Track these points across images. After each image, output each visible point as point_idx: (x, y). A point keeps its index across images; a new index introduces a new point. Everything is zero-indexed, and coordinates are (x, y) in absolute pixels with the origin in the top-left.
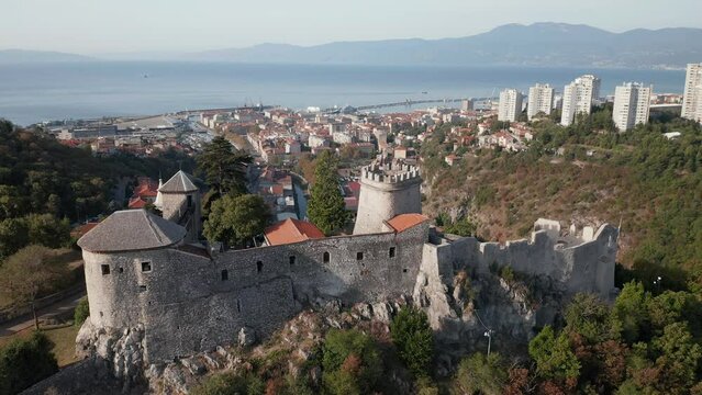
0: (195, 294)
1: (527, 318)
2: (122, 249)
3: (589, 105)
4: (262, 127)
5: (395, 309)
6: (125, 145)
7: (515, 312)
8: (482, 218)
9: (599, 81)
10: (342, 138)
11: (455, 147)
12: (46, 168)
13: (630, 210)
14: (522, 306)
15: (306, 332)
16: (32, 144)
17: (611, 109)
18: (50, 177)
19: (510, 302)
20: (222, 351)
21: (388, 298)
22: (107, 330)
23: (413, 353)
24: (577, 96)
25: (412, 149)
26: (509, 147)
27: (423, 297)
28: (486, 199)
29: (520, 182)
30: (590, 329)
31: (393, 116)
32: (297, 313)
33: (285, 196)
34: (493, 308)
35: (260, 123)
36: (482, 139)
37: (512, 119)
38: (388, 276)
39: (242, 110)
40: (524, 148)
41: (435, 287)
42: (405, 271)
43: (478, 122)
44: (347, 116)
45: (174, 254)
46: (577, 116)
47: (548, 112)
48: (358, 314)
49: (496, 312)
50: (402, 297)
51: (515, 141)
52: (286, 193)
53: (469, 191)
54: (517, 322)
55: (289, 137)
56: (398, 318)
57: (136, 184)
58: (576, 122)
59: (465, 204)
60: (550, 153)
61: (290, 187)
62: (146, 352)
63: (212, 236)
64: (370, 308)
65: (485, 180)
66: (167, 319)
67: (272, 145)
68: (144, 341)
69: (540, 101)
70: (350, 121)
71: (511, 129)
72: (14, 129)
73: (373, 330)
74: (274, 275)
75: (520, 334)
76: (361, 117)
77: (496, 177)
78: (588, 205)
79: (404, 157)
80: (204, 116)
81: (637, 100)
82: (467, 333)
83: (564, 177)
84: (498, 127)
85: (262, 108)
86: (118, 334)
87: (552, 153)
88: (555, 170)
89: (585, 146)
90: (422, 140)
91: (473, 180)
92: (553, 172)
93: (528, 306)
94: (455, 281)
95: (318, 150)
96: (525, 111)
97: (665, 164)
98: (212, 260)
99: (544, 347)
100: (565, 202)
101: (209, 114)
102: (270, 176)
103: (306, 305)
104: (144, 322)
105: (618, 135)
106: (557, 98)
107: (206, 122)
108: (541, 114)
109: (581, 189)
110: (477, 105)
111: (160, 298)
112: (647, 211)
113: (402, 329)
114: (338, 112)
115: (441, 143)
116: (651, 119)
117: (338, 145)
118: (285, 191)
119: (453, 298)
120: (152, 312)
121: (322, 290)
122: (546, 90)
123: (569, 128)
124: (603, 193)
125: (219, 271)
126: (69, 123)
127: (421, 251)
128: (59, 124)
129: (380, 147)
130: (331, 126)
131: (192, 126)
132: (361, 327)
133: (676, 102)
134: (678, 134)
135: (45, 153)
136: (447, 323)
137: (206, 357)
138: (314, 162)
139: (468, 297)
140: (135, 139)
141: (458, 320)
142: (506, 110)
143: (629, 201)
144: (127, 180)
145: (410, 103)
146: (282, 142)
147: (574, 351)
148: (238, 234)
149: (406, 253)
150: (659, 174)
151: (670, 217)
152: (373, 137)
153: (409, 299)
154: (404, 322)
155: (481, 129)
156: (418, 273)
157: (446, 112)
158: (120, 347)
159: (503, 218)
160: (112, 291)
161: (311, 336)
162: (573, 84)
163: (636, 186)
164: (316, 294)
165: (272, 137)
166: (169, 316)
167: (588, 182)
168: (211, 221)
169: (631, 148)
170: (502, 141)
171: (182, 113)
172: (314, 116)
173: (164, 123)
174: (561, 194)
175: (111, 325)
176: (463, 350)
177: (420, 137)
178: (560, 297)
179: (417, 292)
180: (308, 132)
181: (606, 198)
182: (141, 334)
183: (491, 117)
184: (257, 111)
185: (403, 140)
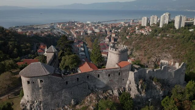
0: (58, 89)
1: (161, 93)
2: (34, 76)
3: (168, 21)
4: (75, 27)
5: (120, 92)
6: (36, 33)
7: (157, 92)
8: (137, 54)
9: (170, 14)
10: (97, 31)
11: (129, 33)
12: (13, 41)
13: (179, 52)
14: (159, 90)
15: (93, 100)
16: (10, 34)
17: (174, 23)
18: (15, 44)
19: (156, 89)
20: (66, 107)
21: (118, 88)
22: (30, 101)
23: (127, 107)
24: (164, 19)
25: (117, 34)
26: (145, 33)
27: (129, 88)
28: (138, 48)
29: (148, 44)
30: (180, 97)
31: (111, 24)
32: (90, 94)
33: (81, 48)
34: (150, 90)
35: (74, 26)
36: (137, 31)
37: (146, 26)
38: (118, 81)
39: (69, 23)
40: (149, 34)
41: (133, 85)
42: (123, 80)
43: (136, 26)
44: (98, 24)
45: (51, 77)
46: (164, 25)
47: (156, 24)
48: (109, 93)
49: (151, 92)
50: (122, 88)
51: (146, 32)
52: (81, 47)
53: (133, 46)
54: (158, 95)
55: (82, 30)
56: (122, 96)
57: (39, 45)
58: (164, 26)
59: (132, 50)
60: (156, 35)
61: (83, 45)
62: (42, 108)
63: (62, 68)
64: (112, 91)
65: (138, 43)
66: (49, 97)
67: (77, 33)
68: (42, 105)
69: (154, 20)
70: (99, 26)
71: (145, 28)
72: (4, 29)
73: (113, 99)
74: (82, 82)
75: (158, 98)
76: (102, 25)
77: (141, 42)
78: (167, 50)
79: (115, 36)
80: (58, 24)
81: (181, 20)
82: (143, 99)
83: (160, 42)
84: (142, 28)
85: (74, 22)
86: (33, 102)
87: (157, 35)
88: (158, 40)
89: (166, 33)
90: (120, 31)
91: (134, 43)
92: (157, 41)
93: (161, 90)
94: (139, 83)
95: (90, 34)
96: (149, 23)
97: (189, 39)
98: (63, 78)
99: (166, 103)
100: (161, 49)
101: (59, 24)
102: (77, 42)
103: (92, 91)
104: (41, 98)
105: (176, 30)
106: (158, 19)
107: (59, 26)
108: (154, 24)
109: (165, 46)
110: (135, 21)
111: (46, 91)
112: (184, 52)
113: (123, 99)
114: (96, 23)
115: (125, 32)
116: (185, 26)
117: (96, 33)
118: (81, 46)
119: (138, 88)
120: (44, 95)
121: (97, 86)
122: (155, 17)
123: (162, 28)
124: (172, 47)
125: (65, 82)
126: (21, 26)
127: (128, 73)
128: (18, 27)
129: (108, 33)
130: (94, 27)
131: (55, 27)
132: (110, 98)
133: (192, 21)
134: (193, 30)
135: (13, 36)
136: (137, 96)
137: (61, 109)
138: (89, 37)
139: (143, 88)
140: (39, 31)
141: (140, 95)
142: (144, 23)
143: (179, 49)
144: (37, 44)
145: (116, 21)
146: (80, 32)
147: (176, 104)
148: (70, 67)
149: (124, 74)
150: (188, 42)
151: (191, 54)
152: (106, 30)
153: (124, 88)
154: (124, 97)
155: (137, 28)
156: (127, 80)
157: (126, 23)
158: (34, 107)
159: (143, 54)
160: (31, 89)
161: (94, 101)
162: (163, 15)
163: (181, 45)
164: (95, 88)
165: (77, 31)
166: (49, 96)
167: (167, 44)
168: (62, 63)
169: (179, 34)
170: (143, 32)
171: (52, 23)
172: (89, 24)
173: (47, 27)
174: (160, 47)
175: (31, 100)
176: (141, 105)
177: (119, 30)
178: (170, 86)
179: (127, 86)
180: (87, 29)
181: (172, 48)
182: (40, 102)
183: (139, 25)
184: (73, 23)
185: (114, 31)
